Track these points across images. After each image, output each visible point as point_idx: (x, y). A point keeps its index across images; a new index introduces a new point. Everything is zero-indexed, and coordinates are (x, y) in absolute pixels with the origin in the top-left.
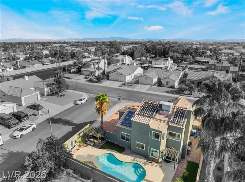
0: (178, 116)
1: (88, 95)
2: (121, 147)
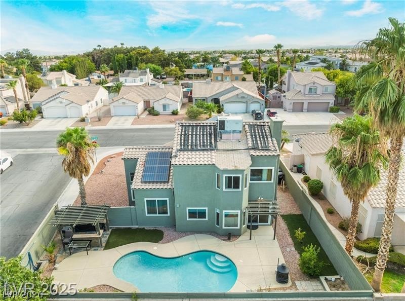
0: (258, 137)
2: (149, 230)
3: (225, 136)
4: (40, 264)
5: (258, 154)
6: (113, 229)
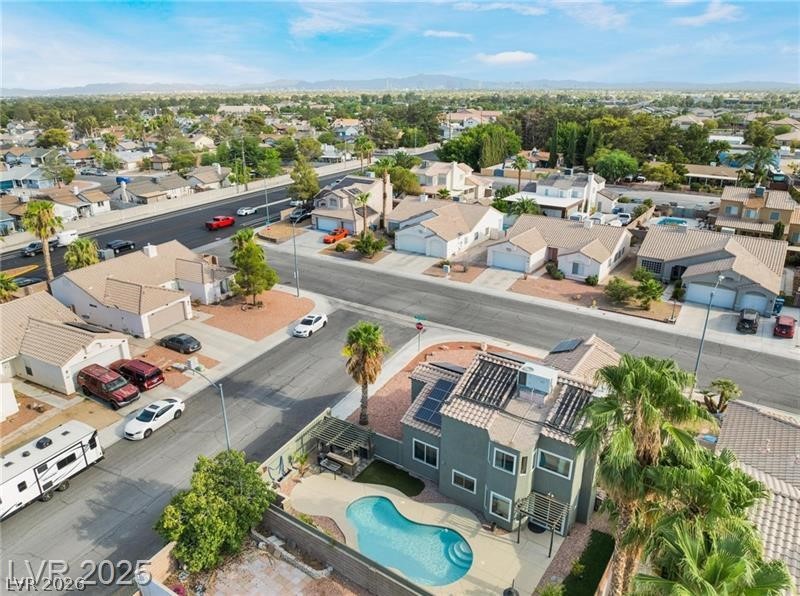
1: (330, 303)
2: (413, 478)
3: (523, 394)
4: (290, 471)
5: (551, 435)
6: (376, 461)
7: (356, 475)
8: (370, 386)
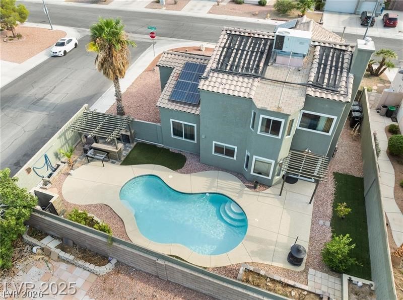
0: (328, 67)
1: (78, 32)
2: (174, 153)
3: (280, 59)
4: (58, 166)
5: (318, 95)
6: (138, 143)
7: (123, 159)
8: (121, 81)
